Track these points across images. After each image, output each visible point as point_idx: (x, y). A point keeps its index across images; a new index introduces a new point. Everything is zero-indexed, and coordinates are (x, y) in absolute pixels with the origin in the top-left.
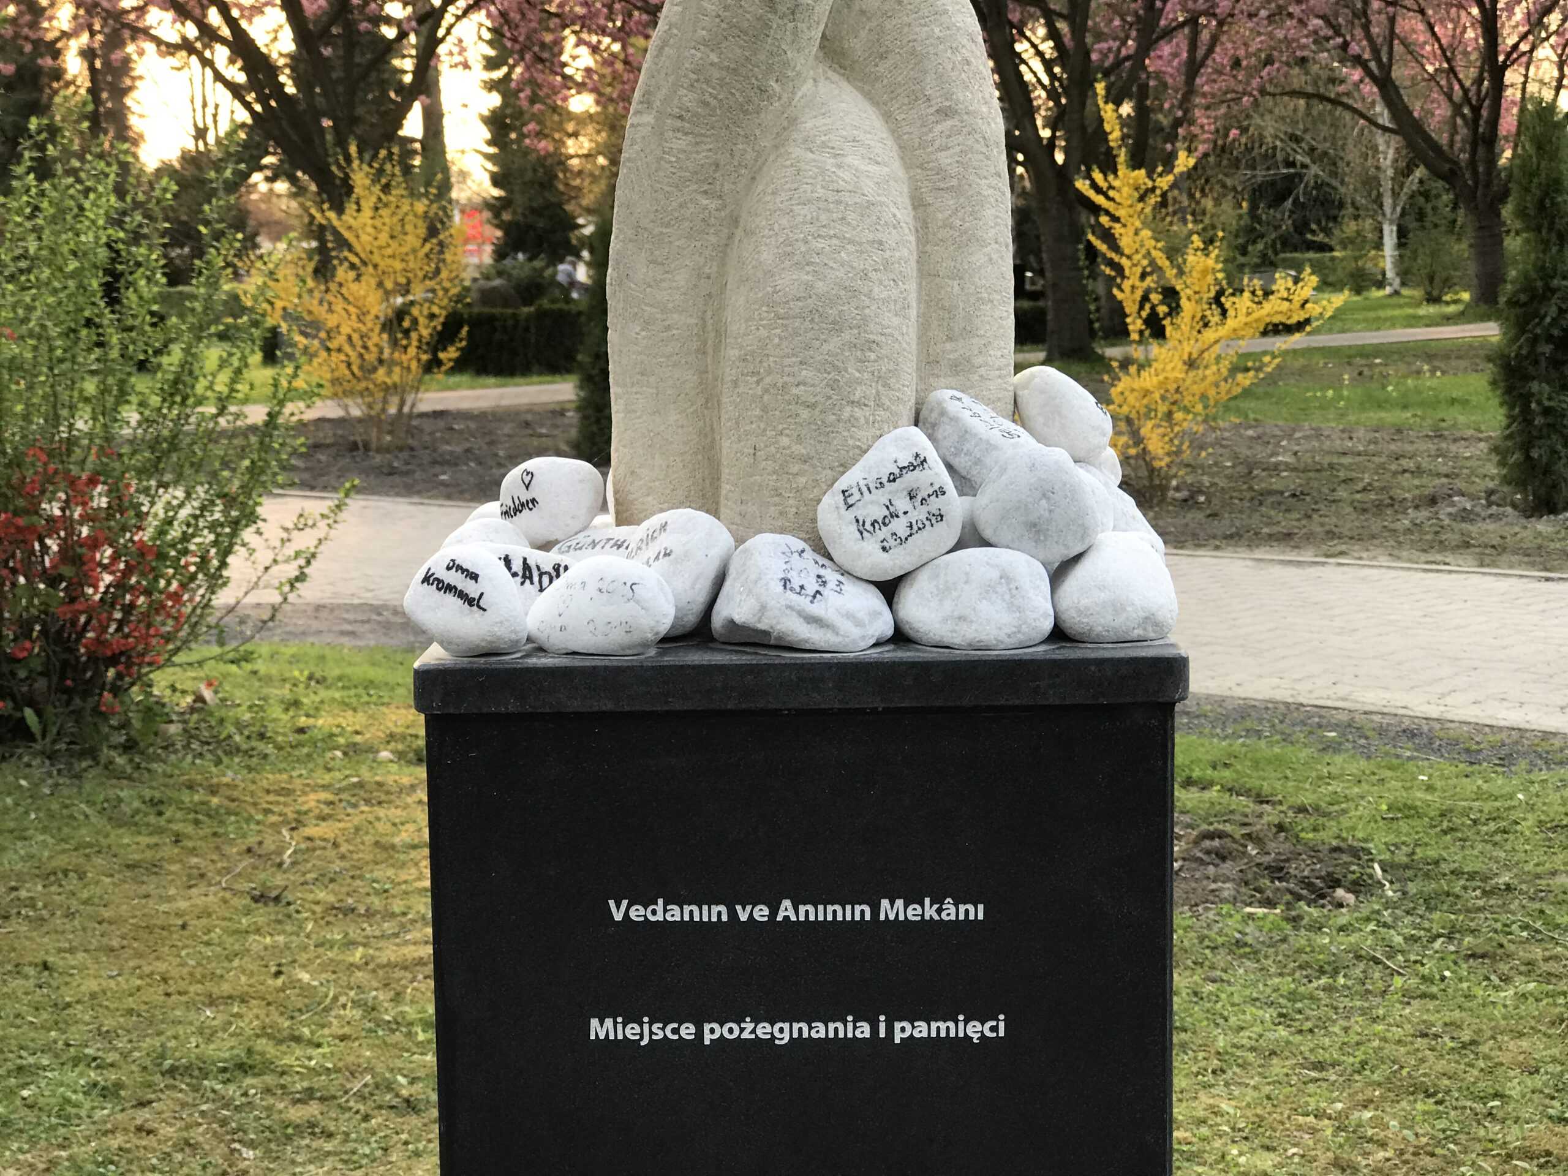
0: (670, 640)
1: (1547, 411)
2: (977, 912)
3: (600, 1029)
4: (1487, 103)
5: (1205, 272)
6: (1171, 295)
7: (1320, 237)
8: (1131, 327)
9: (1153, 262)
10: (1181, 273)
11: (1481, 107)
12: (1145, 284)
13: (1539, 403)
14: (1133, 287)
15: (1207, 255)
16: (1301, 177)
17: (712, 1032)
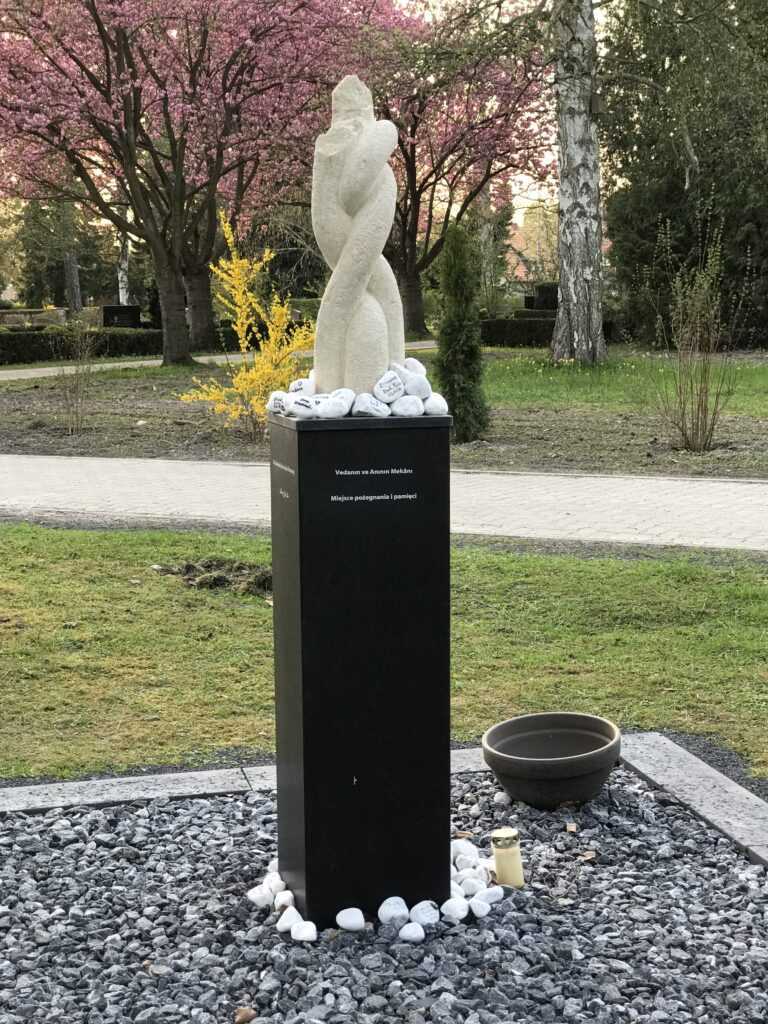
0: (346, 416)
1: (462, 389)
2: (410, 471)
3: (333, 498)
4: (410, 213)
5: (282, 315)
6: (263, 328)
7: (311, 290)
8: (242, 346)
9: (253, 310)
10: (268, 316)
11: (407, 215)
12: (248, 322)
13: (459, 385)
14: (242, 324)
15: (283, 306)
16: (301, 253)
17: (357, 498)
